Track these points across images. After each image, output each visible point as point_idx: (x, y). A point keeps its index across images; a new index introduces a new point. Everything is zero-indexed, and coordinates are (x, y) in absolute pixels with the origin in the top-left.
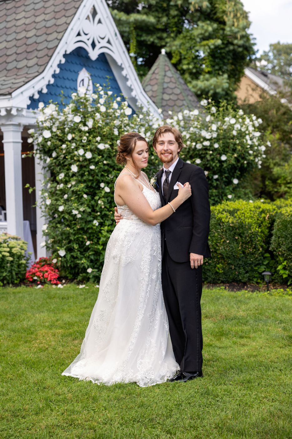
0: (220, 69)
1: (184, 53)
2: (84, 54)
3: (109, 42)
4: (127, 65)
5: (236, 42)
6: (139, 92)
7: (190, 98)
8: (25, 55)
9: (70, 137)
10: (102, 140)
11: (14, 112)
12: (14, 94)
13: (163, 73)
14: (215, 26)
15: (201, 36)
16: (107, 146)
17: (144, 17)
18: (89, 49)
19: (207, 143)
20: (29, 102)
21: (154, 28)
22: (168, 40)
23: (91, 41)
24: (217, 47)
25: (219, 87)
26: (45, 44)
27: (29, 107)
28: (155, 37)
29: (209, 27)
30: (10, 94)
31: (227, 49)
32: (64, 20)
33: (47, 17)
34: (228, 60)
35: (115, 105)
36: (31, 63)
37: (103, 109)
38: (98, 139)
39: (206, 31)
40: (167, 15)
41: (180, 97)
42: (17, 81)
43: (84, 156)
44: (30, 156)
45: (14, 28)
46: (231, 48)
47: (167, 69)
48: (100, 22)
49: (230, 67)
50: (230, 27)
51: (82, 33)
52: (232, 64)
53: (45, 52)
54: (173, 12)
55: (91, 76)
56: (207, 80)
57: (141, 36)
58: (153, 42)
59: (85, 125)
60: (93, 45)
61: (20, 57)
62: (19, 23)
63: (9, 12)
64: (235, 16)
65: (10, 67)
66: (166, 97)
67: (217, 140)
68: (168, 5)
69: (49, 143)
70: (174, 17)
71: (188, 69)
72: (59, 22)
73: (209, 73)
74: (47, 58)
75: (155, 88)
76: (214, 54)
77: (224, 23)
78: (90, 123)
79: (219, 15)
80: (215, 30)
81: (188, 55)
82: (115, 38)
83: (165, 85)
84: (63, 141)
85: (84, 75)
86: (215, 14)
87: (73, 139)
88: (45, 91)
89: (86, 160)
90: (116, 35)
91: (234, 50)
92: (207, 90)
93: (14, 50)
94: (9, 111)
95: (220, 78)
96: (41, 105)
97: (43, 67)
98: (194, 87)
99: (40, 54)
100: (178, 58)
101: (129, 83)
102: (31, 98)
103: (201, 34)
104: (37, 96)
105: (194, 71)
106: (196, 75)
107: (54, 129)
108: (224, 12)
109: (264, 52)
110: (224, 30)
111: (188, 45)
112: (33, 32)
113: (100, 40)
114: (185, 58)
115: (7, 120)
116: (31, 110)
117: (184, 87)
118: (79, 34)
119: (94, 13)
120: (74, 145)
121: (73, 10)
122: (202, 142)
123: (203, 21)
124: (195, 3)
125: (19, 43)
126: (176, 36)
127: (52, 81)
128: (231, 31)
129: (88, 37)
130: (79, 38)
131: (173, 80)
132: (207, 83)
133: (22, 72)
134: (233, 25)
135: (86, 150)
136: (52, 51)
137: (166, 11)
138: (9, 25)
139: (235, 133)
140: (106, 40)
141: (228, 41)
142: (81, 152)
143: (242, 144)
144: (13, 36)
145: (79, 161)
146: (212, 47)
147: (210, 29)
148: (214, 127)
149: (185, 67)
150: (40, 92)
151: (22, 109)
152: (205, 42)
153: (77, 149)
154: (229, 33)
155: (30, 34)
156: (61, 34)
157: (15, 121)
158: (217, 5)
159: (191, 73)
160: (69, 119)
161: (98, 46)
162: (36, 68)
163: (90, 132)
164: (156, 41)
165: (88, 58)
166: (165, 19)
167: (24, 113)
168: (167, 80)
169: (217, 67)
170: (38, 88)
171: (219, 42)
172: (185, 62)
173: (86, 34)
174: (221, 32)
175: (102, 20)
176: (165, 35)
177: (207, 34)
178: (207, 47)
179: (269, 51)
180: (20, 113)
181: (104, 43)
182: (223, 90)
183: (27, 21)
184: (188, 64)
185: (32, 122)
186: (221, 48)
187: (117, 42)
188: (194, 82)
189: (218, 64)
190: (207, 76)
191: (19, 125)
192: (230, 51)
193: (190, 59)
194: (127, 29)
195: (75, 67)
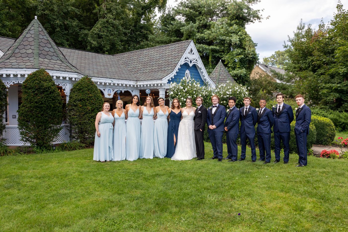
0: (243, 66)
1: (229, 60)
2: (188, 65)
3: (196, 60)
4: (203, 68)
5: (249, 56)
6: (207, 77)
7: (229, 77)
8: (167, 66)
9: (179, 94)
10: (189, 95)
11: (163, 85)
12: (163, 79)
13: (220, 69)
14: (242, 50)
15: (236, 54)
16: (191, 97)
17: (215, 47)
18: (189, 63)
19: (228, 96)
20: (168, 81)
21: (219, 51)
22: (224, 55)
23: (190, 60)
24: (242, 58)
25: (242, 73)
26: (174, 62)
27: (168, 83)
28: (219, 54)
29: (239, 51)
30: (162, 79)
31: (246, 59)
32: (181, 54)
33: (176, 53)
34: (247, 63)
35: (194, 84)
36: (169, 68)
37: (190, 85)
38: (188, 95)
39: (238, 52)
40: (224, 46)
41: (226, 77)
42: (164, 75)
43: (183, 100)
44: (167, 99)
45: (165, 56)
46: (248, 58)
47: (221, 67)
48: (193, 54)
49: (247, 66)
50: (247, 51)
51: (187, 58)
52: (248, 64)
53: (174, 65)
54: (226, 45)
55: (190, 72)
56: (238, 70)
57: (214, 54)
58: (218, 56)
59: (185, 90)
60: (191, 62)
61: (166, 66)
62: (166, 54)
63: (164, 50)
64: (250, 46)
65: (163, 69)
66: (220, 77)
67: (231, 95)
68: (224, 43)
69: (173, 95)
70: (226, 47)
71: (231, 66)
72: (179, 55)
73: (239, 68)
74: (175, 67)
75: (217, 74)
76: (241, 61)
77: (245, 49)
78: (186, 89)
79: (243, 46)
80: (241, 52)
81: (231, 61)
82: (199, 59)
83: (220, 73)
84: (177, 95)
85: (187, 72)
86: (242, 45)
87: (180, 94)
88: (173, 78)
89: (184, 101)
90: (199, 58)
91: (249, 59)
92: (237, 74)
93: (164, 63)
94: (161, 84)
95: (242, 70)
96: (171, 83)
97: (173, 70)
98: (232, 73)
99: (172, 65)
100: (227, 62)
101: (203, 74)
102: (169, 80)
103: (236, 53)
104: (170, 79)
105: (233, 67)
106: (234, 69)
107: (175, 91)
108: (245, 45)
109: (273, 55)
110: (245, 51)
111: (231, 57)
112: (171, 58)
113: (193, 60)
114: (230, 62)
115: (161, 87)
116: (169, 84)
117: (228, 73)
118: (186, 58)
119: (192, 51)
120: (181, 96)
121: (184, 51)
122: (226, 95)
123: (237, 48)
124: (234, 42)
125: (166, 61)
126: (227, 54)
127: (176, 74)
128: (248, 52)
129: (189, 59)
130: (186, 60)
131: (223, 71)
132: (238, 72)
133: (166, 71)
134: (249, 50)
135: (184, 98)
136: (176, 64)
137: (223, 45)
138: (163, 55)
139: (238, 92)
140: (195, 60)
141: (247, 56)
142: (183, 98)
143: (240, 96)
144: (164, 59)
145: (182, 101)
146: (240, 58)
147: (240, 51)
148: (230, 90)
149: (230, 65)
150: (172, 78)
151: (165, 84)
152: (237, 56)
153: (182, 97)
154: (246, 53)
155: (170, 58)
156: (180, 59)
157: (163, 87)
158: (243, 43)
159: (232, 68)
160: (180, 88)
161: (193, 62)
162: (171, 70)
163: (186, 92)
164: (219, 56)
165: (189, 66)
166: (223, 48)
167: (166, 85)
168: (221, 71)
169: (242, 66)
170: (171, 77)
171: (243, 56)
172: (230, 63)
173: (188, 58)
174: (244, 52)
175: (194, 53)
176: (223, 53)
177: (238, 53)
178: (238, 58)
179: (275, 55)
180: (165, 85)
181: (195, 61)
182: (244, 74)
183: (169, 54)
184: (231, 64)
185: (169, 88)
186: (244, 59)
187: (199, 60)
188: (233, 71)
189: (242, 64)
190: (238, 69)
191: (164, 89)
192: (247, 59)
193: (232, 63)
194: (208, 52)
195: (184, 69)
